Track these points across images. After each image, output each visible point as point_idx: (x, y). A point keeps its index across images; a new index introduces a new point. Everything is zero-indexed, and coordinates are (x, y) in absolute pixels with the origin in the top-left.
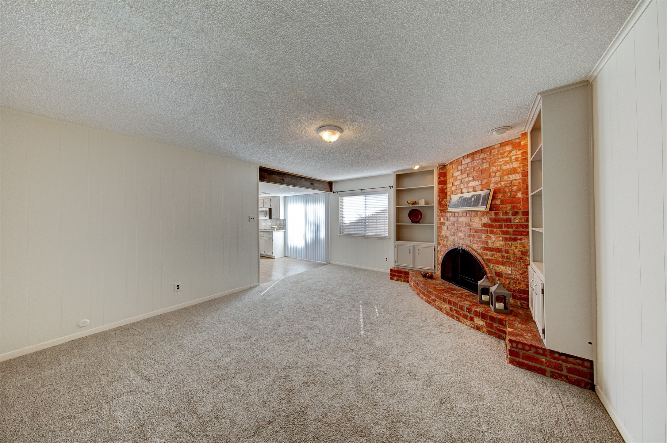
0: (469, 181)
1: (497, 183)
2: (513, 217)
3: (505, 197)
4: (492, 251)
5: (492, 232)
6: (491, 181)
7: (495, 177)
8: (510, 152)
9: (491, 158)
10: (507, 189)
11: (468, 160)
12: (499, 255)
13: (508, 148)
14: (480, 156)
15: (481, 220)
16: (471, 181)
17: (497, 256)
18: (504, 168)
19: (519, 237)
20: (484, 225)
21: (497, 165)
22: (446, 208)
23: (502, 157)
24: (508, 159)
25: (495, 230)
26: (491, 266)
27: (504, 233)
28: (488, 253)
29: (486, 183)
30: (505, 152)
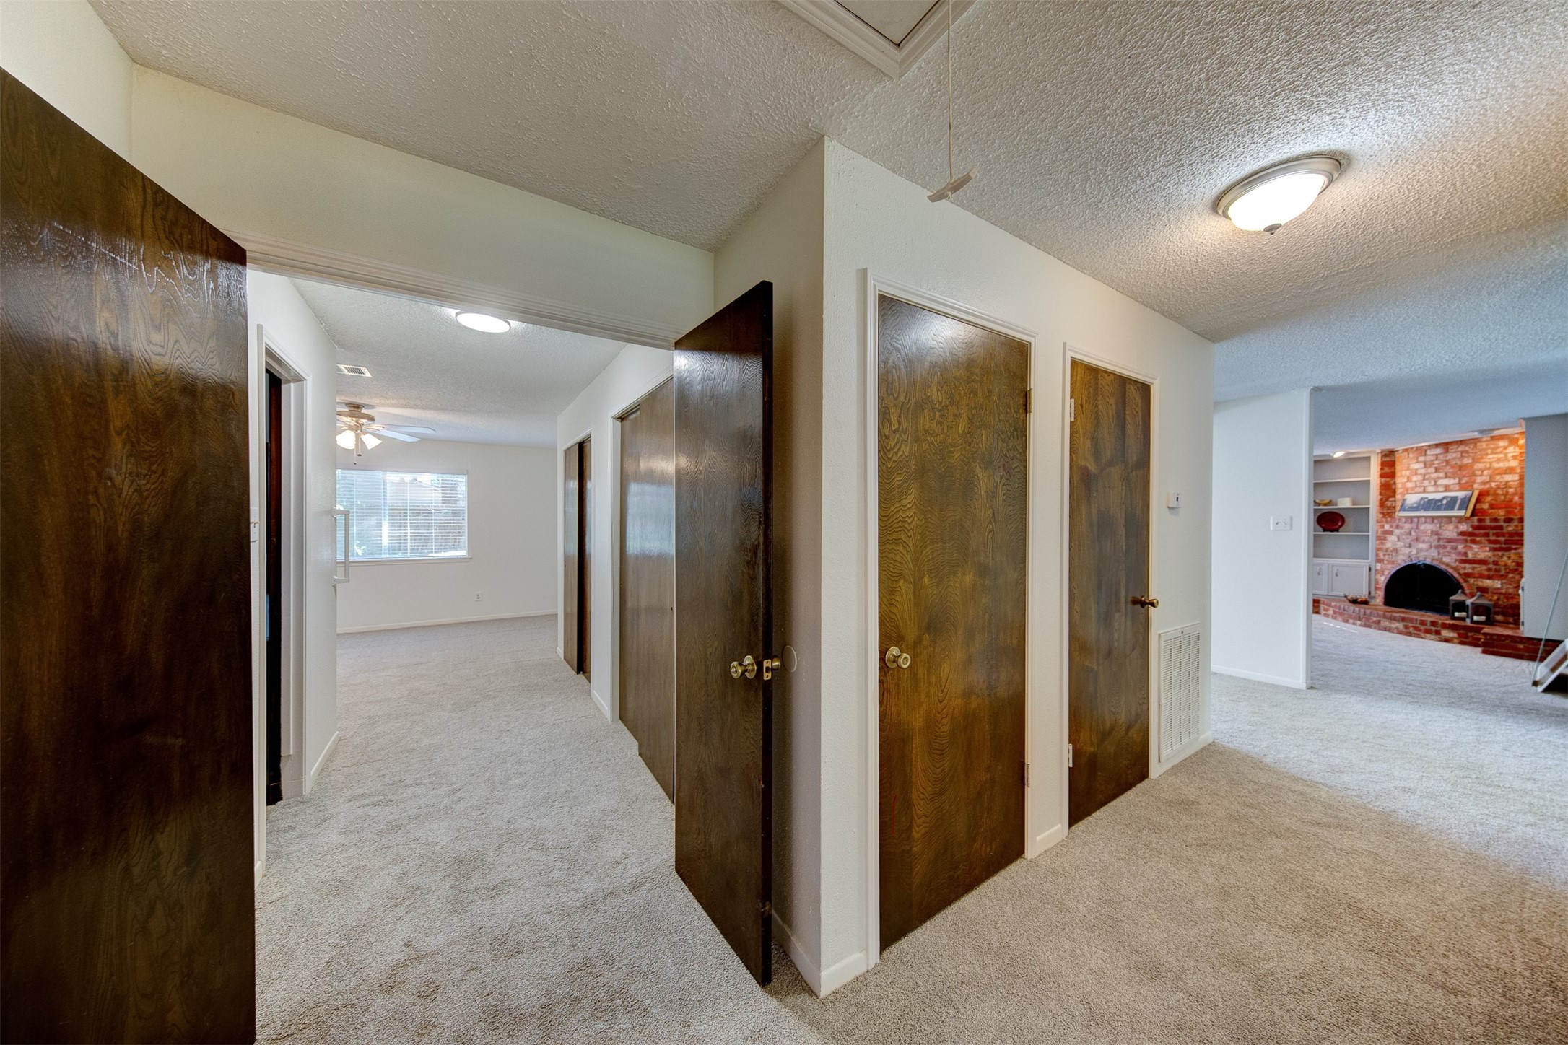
0: (1439, 478)
1: (1484, 483)
2: (1505, 525)
3: (1496, 500)
4: (1473, 563)
5: (1474, 542)
6: (1475, 480)
7: (1481, 475)
8: (1506, 448)
9: (1476, 453)
10: (1499, 492)
11: (1438, 451)
12: (1484, 567)
13: (1502, 443)
14: (1457, 448)
15: (1457, 527)
16: (1442, 478)
17: (1481, 569)
18: (1496, 465)
19: (1514, 547)
20: (1462, 534)
21: (1485, 462)
22: (1393, 511)
23: (1492, 453)
24: (1501, 456)
25: (1478, 539)
26: (1472, 581)
27: (1491, 542)
28: (1467, 566)
29: (1467, 483)
30: (1498, 448)
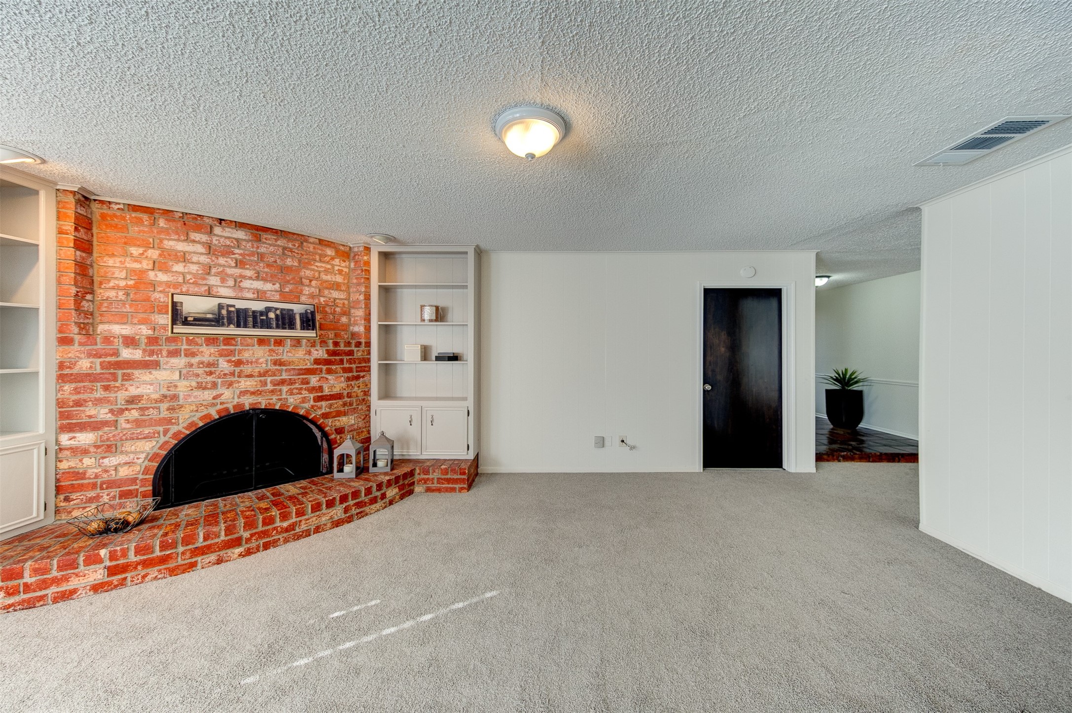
0: (244, 277)
2: (355, 349)
4: (330, 400)
5: (329, 372)
6: (303, 291)
7: (309, 286)
8: (332, 258)
9: (303, 255)
10: (330, 309)
12: (340, 402)
15: (309, 353)
17: (337, 404)
18: (324, 277)
19: (362, 374)
20: (317, 361)
21: (313, 270)
23: (320, 261)
24: (329, 266)
25: (334, 367)
27: (345, 370)
28: (324, 404)
29: (292, 291)
30: (326, 255)
